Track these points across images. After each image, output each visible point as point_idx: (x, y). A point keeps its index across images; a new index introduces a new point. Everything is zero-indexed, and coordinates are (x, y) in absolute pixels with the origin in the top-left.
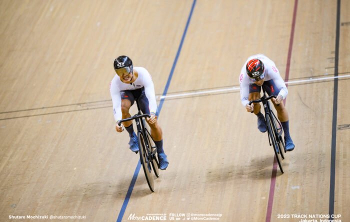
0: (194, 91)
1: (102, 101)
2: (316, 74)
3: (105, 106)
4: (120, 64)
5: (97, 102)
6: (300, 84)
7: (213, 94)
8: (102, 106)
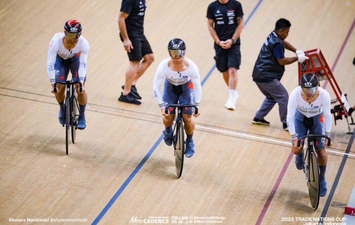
0: (206, 125)
4: (175, 46)
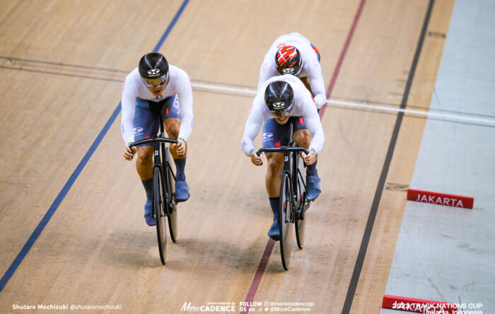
1: (45, 63)
2: (372, 99)
3: (49, 70)
4: (153, 72)
5: (37, 62)
6: (346, 108)
7: (213, 92)
8: (43, 70)
